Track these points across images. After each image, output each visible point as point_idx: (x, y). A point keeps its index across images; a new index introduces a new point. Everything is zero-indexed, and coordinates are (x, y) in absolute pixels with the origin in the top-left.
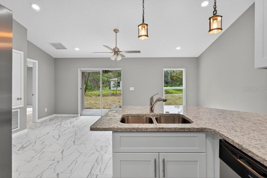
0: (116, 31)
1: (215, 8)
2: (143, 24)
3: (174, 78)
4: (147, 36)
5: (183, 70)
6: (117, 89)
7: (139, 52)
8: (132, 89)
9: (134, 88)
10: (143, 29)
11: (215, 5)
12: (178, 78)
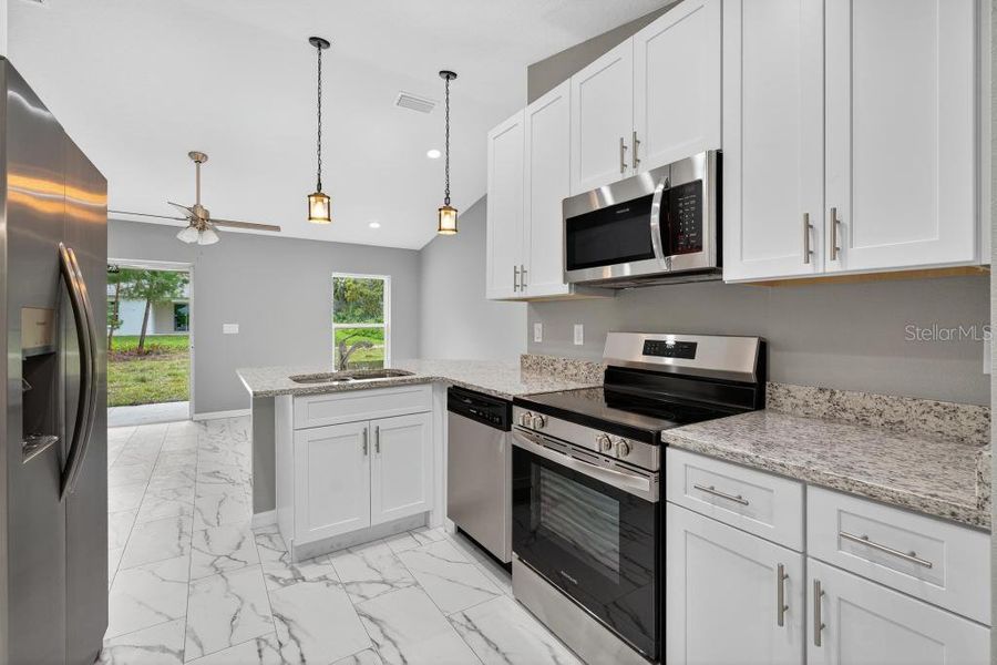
0: (198, 158)
1: (448, 195)
2: (319, 194)
3: (347, 294)
4: (329, 220)
5: (387, 279)
6: (115, 333)
7: (277, 228)
8: (231, 329)
9: (237, 326)
10: (320, 203)
11: (448, 197)
12: (361, 294)
